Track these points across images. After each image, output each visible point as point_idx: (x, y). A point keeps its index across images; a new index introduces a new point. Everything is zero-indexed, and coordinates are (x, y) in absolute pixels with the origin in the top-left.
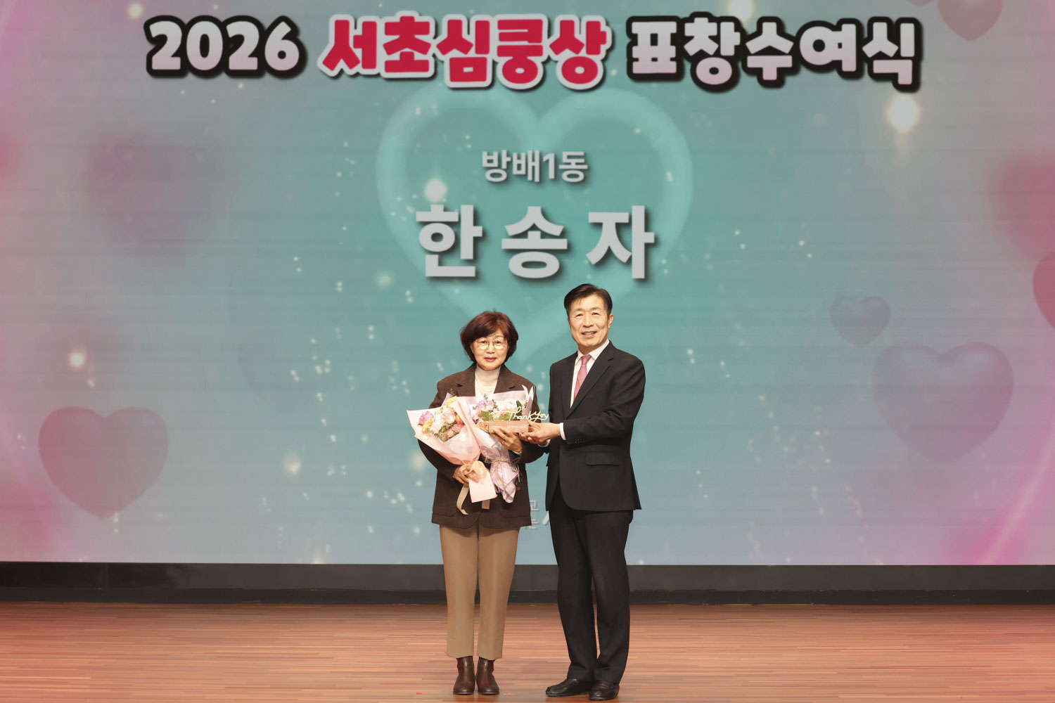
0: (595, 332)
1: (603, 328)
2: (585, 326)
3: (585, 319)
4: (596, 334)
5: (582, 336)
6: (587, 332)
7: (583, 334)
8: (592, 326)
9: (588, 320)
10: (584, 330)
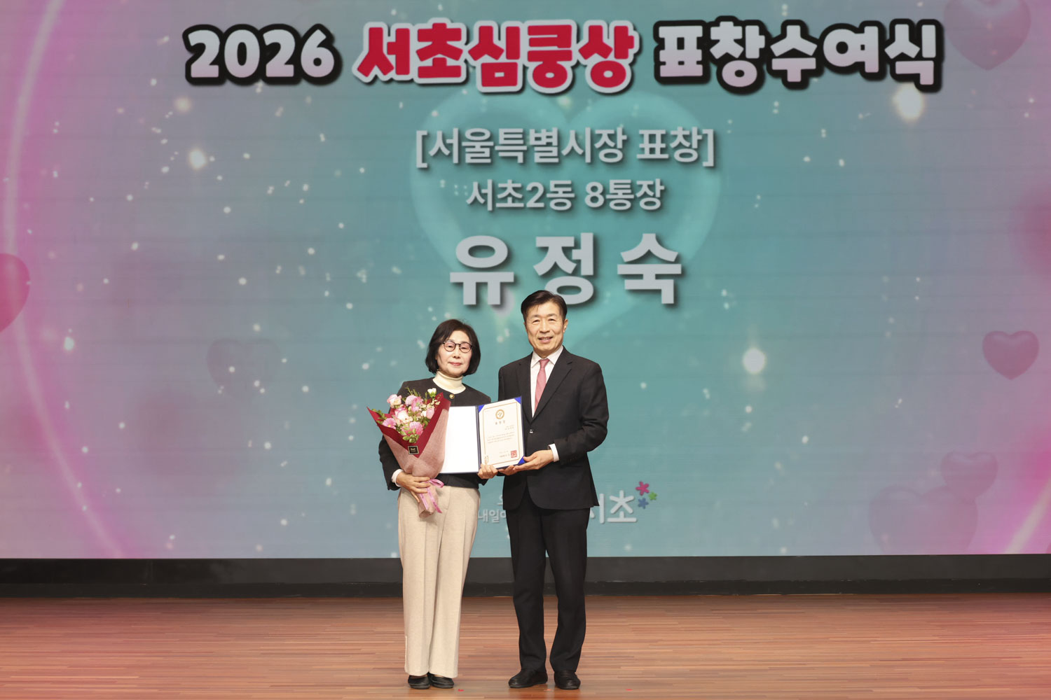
0: (551, 338)
1: (559, 333)
2: (541, 332)
3: (542, 325)
4: (552, 340)
5: (539, 341)
6: (543, 338)
7: (540, 339)
8: (548, 332)
9: (545, 325)
10: (541, 336)
